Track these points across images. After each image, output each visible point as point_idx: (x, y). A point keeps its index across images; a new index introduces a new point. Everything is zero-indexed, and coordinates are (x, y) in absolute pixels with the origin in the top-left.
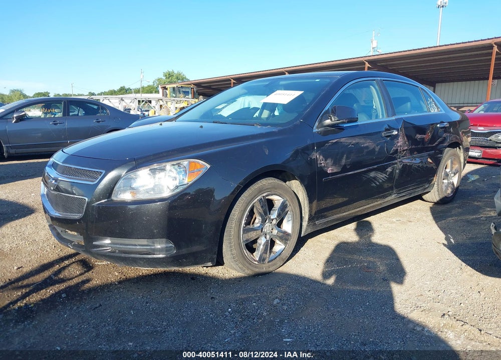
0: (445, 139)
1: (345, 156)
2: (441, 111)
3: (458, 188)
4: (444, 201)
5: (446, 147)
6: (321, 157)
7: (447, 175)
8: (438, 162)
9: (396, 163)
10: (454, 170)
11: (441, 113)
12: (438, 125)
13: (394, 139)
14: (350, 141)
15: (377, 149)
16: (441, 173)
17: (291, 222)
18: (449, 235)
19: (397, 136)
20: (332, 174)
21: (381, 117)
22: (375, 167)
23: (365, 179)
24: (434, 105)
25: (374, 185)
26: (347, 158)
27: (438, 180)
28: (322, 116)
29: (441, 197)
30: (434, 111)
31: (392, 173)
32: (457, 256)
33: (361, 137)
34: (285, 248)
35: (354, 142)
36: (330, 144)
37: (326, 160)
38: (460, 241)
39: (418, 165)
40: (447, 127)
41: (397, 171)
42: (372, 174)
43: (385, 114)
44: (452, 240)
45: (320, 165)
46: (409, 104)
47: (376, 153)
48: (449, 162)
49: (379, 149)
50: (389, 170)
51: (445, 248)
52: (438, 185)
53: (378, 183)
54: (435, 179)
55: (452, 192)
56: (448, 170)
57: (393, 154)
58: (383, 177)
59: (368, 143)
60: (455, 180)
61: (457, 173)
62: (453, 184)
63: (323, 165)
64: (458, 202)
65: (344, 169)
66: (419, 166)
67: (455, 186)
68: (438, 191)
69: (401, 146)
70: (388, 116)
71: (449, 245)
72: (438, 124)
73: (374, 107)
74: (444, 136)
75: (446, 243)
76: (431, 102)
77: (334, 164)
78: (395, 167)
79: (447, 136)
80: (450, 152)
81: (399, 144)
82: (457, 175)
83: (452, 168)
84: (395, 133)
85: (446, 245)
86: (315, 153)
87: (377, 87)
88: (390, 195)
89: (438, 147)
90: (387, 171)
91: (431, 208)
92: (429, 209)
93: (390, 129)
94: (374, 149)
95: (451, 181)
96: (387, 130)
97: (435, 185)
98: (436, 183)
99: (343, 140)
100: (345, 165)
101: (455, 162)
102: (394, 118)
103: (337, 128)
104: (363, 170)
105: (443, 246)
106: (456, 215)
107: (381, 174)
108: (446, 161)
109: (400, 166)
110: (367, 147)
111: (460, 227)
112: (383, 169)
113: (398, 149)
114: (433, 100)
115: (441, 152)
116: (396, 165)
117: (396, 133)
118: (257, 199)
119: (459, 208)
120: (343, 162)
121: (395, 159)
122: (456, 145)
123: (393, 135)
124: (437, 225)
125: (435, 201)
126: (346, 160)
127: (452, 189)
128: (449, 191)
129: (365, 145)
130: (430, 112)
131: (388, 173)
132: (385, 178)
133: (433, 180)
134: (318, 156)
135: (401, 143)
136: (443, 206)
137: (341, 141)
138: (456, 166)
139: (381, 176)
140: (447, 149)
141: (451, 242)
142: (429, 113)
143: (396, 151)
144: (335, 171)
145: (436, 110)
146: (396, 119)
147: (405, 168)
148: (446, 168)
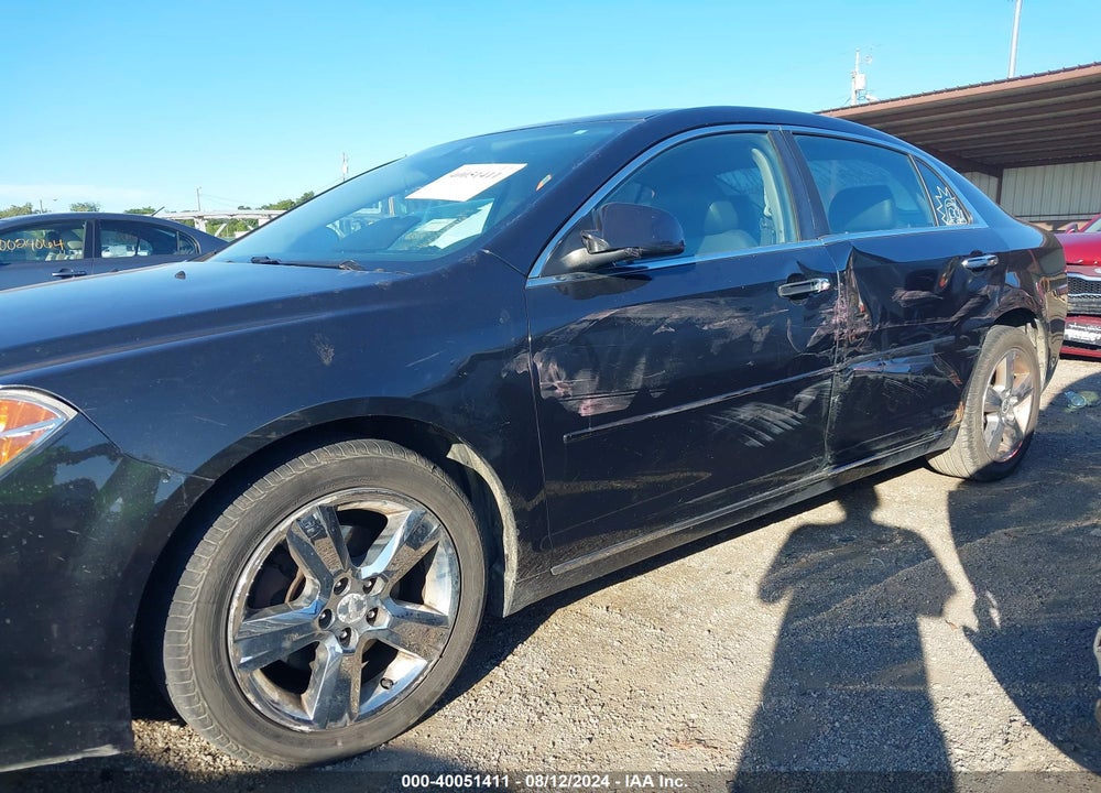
0: (986, 302)
1: (643, 360)
2: (975, 222)
3: (1030, 436)
4: (989, 475)
5: (990, 324)
6: (553, 368)
7: (996, 402)
8: (965, 366)
9: (830, 376)
10: (1017, 387)
11: (974, 227)
12: (965, 263)
13: (818, 306)
14: (660, 315)
15: (759, 336)
16: (978, 394)
17: (448, 580)
18: (989, 595)
19: (828, 296)
20: (598, 419)
21: (783, 240)
22: (755, 389)
23: (719, 427)
24: (954, 205)
25: (754, 442)
26: (650, 368)
27: (970, 416)
28: (564, 238)
29: (981, 463)
30: (955, 221)
31: (814, 406)
32: (1001, 681)
33: (701, 301)
34: (426, 667)
35: (676, 316)
36: (585, 325)
37: (570, 376)
38: (1019, 616)
39: (903, 377)
40: (992, 267)
41: (835, 399)
42: (746, 413)
43: (793, 232)
44: (995, 615)
45: (550, 393)
46: (887, 205)
47: (757, 348)
48: (1002, 366)
49: (768, 338)
50: (806, 395)
51: (968, 644)
52: (970, 430)
53: (768, 438)
54: (961, 415)
55: (1013, 448)
56: (999, 388)
57: (815, 348)
58: (783, 417)
59: (728, 320)
60: (1022, 415)
61: (1026, 394)
62: (1016, 426)
63: (560, 391)
64: (1032, 473)
65: (642, 401)
66: (905, 381)
67: (1023, 429)
68: (970, 447)
69: (843, 325)
70: (803, 237)
71: (982, 632)
72: (962, 258)
73: (766, 212)
74: (983, 293)
75: (973, 623)
76: (945, 198)
77: (605, 386)
78: (825, 386)
79: (993, 293)
80: (1002, 339)
81: (836, 320)
82: (1028, 401)
83: (1012, 379)
84: (823, 285)
85: (972, 632)
86: (528, 356)
87: (771, 152)
88: (815, 468)
89: (966, 326)
90: (799, 401)
91: (951, 495)
92: (944, 497)
93: (804, 274)
94: (748, 337)
95: (1011, 417)
96: (793, 278)
97: (962, 432)
98: (963, 425)
99: (633, 312)
100: (644, 391)
101: (1023, 366)
102: (822, 242)
103: (617, 275)
104: (712, 401)
105: (961, 637)
106: (1019, 520)
107: (779, 411)
108: (993, 363)
109: (844, 385)
110: (722, 333)
111: (1026, 563)
112: (783, 397)
113: (833, 334)
114: (950, 191)
115: (976, 339)
116: (829, 382)
117: (826, 285)
118: (293, 518)
119: (1030, 493)
120: (638, 379)
121: (827, 363)
122: (1019, 317)
123: (815, 292)
124: (960, 553)
125: (966, 474)
126: (645, 374)
127: (1013, 439)
128: (1006, 445)
129: (717, 325)
130: (941, 223)
131: (801, 407)
132: (795, 422)
133: (950, 418)
134: (539, 366)
135: (845, 314)
136: (985, 489)
137: (629, 315)
138: (1024, 376)
139: (779, 418)
140: (996, 328)
141: (991, 622)
142: (938, 229)
143: (827, 341)
144: (608, 407)
145: (961, 220)
146: (828, 247)
147: (861, 388)
148: (993, 382)
